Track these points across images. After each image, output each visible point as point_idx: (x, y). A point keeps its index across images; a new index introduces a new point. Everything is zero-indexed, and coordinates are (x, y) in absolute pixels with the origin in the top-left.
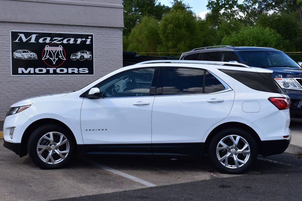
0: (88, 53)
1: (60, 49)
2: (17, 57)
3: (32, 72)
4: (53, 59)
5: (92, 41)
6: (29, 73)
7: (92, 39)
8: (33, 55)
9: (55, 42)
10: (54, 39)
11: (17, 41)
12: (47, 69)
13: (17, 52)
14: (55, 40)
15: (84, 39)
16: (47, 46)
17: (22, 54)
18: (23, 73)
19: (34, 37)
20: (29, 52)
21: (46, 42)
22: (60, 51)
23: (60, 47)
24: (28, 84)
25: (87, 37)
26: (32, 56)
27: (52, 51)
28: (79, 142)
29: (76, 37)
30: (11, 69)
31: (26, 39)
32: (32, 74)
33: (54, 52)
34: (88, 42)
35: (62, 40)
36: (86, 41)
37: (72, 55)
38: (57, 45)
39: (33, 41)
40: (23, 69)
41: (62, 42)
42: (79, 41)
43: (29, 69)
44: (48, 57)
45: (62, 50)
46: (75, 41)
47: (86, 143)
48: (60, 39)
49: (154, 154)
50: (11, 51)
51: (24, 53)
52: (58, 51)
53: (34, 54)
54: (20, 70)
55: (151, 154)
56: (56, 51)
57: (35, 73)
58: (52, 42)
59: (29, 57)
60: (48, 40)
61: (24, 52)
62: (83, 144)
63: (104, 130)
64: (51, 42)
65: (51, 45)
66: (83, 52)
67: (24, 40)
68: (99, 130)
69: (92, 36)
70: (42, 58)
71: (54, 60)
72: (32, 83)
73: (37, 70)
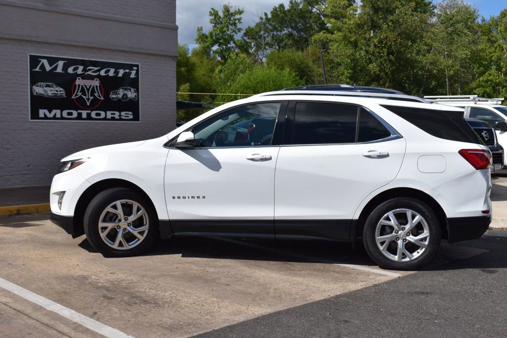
0: (132, 90)
1: (96, 83)
2: (37, 93)
3: (58, 116)
4: (87, 97)
5: (137, 74)
6: (54, 118)
7: (137, 71)
8: (60, 91)
9: (89, 73)
10: (87, 69)
11: (37, 69)
12: (79, 111)
13: (37, 86)
14: (90, 70)
15: (127, 71)
16: (79, 79)
17: (45, 88)
18: (46, 118)
19: (61, 64)
20: (54, 86)
21: (78, 73)
22: (97, 86)
23: (97, 80)
24: (52, 134)
25: (130, 67)
26: (59, 93)
27: (85, 86)
28: (162, 216)
29: (117, 66)
30: (28, 111)
31: (51, 66)
32: (58, 119)
33: (88, 87)
34: (133, 76)
35: (99, 71)
36: (130, 73)
37: (111, 93)
38: (91, 78)
39: (59, 70)
40: (46, 111)
41: (98, 73)
42: (121, 73)
43: (54, 112)
44: (80, 94)
45: (98, 85)
46: (116, 72)
47: (173, 217)
48: (96, 69)
49: (278, 236)
50: (29, 83)
51: (48, 88)
52: (94, 86)
53: (62, 89)
54: (42, 113)
55: (272, 236)
56: (91, 86)
57: (62, 118)
58: (86, 74)
59: (55, 94)
60: (80, 70)
61: (47, 86)
62: (168, 219)
63: (201, 197)
64: (84, 74)
65: (83, 77)
66: (126, 89)
67: (48, 68)
68: (193, 197)
69: (137, 66)
70: (72, 96)
71: (88, 99)
72: (58, 132)
73: (65, 113)
